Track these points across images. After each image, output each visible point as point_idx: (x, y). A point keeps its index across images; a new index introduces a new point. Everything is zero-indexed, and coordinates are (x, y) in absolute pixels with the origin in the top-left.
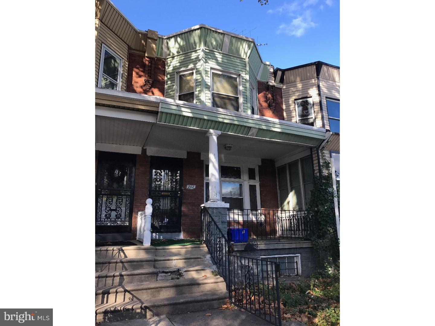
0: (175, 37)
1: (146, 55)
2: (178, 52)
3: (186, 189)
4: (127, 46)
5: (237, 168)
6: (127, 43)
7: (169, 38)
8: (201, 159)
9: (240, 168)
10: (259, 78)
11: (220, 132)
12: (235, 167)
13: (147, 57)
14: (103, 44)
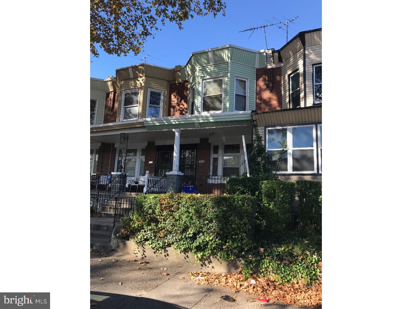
0: (187, 64)
1: (176, 82)
2: (191, 73)
3: (199, 163)
4: (166, 81)
5: (237, 145)
6: (166, 79)
7: (186, 66)
8: (209, 142)
9: (239, 145)
10: (257, 66)
11: (178, 129)
12: (235, 145)
13: (177, 83)
14: (149, 89)
